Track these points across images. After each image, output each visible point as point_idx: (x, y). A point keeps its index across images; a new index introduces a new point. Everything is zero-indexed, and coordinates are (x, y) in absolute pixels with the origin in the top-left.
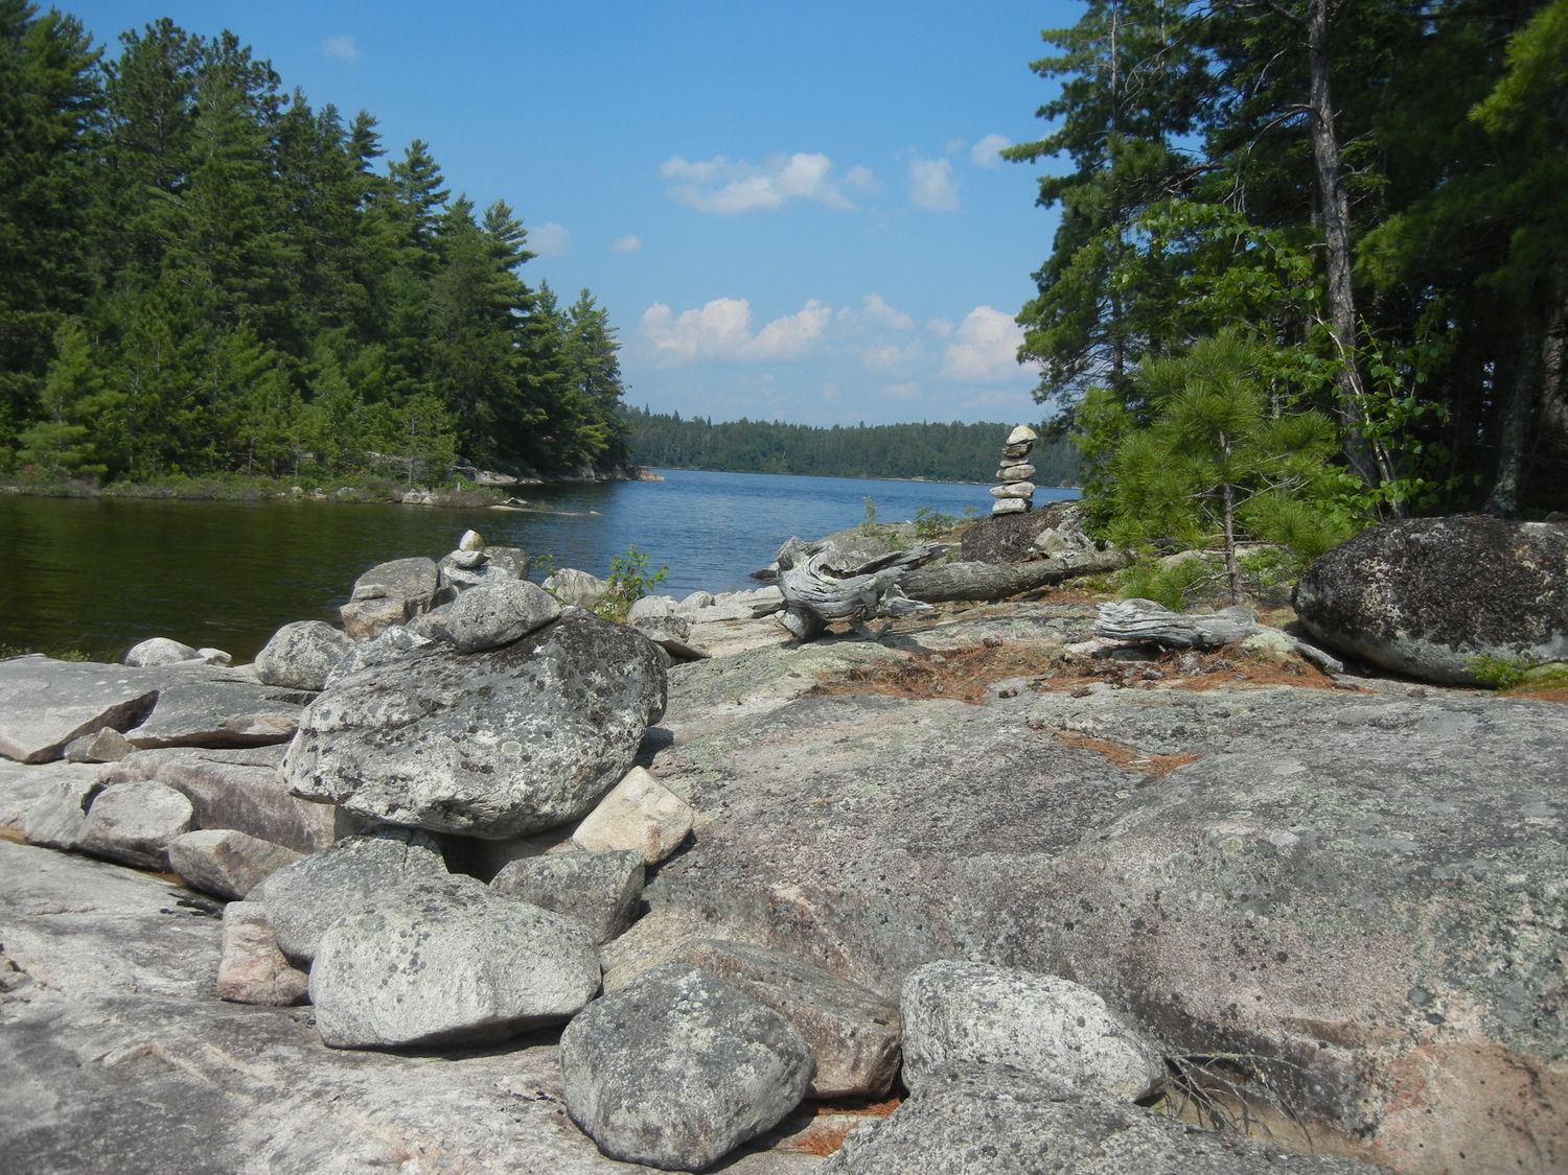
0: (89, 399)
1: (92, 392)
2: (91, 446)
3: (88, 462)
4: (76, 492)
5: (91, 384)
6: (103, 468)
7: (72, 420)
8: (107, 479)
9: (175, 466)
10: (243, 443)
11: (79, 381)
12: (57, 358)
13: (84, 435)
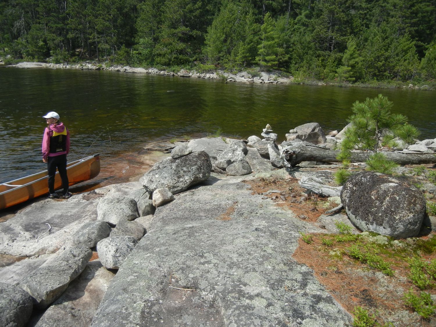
0: (353, 60)
1: (354, 58)
2: (352, 73)
3: (351, 77)
4: (343, 85)
5: (354, 56)
6: (354, 79)
7: (348, 66)
8: (354, 82)
9: (375, 78)
10: (396, 71)
11: (351, 55)
12: (347, 49)
13: (350, 70)
